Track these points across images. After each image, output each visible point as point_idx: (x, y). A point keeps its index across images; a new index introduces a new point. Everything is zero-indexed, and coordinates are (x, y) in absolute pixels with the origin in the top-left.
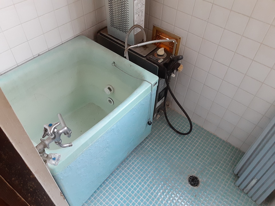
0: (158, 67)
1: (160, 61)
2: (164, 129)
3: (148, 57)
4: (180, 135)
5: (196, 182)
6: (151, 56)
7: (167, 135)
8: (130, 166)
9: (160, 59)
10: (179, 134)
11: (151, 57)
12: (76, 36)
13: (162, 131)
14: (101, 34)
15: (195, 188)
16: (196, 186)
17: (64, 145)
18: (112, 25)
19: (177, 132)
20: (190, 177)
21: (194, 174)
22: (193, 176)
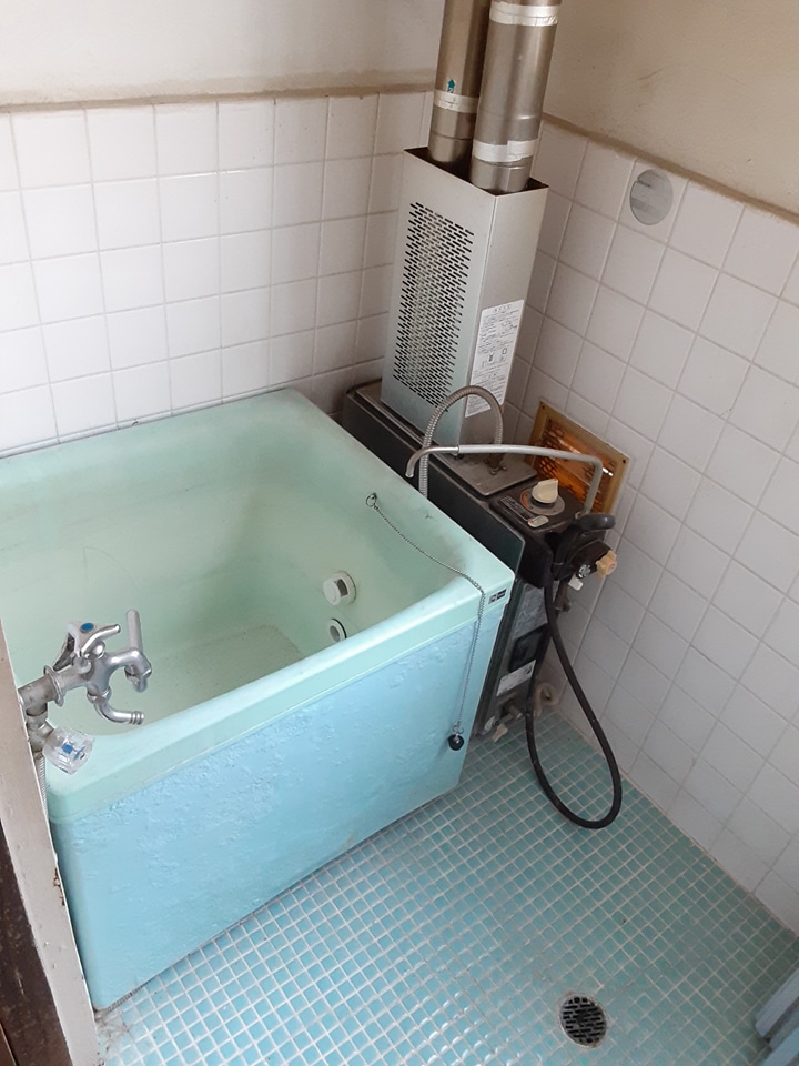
0: (523, 540)
1: (534, 523)
2: (513, 787)
3: (496, 500)
4: (571, 824)
5: (591, 1025)
6: (507, 500)
7: (521, 812)
8: (350, 893)
9: (536, 515)
10: (568, 821)
11: (508, 504)
12: (271, 388)
13: (504, 793)
14: (358, 397)
15: (584, 1049)
16: (589, 1041)
17: (117, 711)
18: (399, 375)
19: (561, 811)
20: (571, 1002)
21: (591, 995)
22: (585, 1000)
